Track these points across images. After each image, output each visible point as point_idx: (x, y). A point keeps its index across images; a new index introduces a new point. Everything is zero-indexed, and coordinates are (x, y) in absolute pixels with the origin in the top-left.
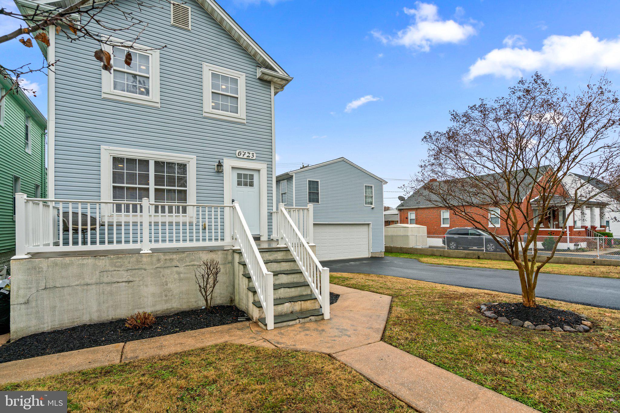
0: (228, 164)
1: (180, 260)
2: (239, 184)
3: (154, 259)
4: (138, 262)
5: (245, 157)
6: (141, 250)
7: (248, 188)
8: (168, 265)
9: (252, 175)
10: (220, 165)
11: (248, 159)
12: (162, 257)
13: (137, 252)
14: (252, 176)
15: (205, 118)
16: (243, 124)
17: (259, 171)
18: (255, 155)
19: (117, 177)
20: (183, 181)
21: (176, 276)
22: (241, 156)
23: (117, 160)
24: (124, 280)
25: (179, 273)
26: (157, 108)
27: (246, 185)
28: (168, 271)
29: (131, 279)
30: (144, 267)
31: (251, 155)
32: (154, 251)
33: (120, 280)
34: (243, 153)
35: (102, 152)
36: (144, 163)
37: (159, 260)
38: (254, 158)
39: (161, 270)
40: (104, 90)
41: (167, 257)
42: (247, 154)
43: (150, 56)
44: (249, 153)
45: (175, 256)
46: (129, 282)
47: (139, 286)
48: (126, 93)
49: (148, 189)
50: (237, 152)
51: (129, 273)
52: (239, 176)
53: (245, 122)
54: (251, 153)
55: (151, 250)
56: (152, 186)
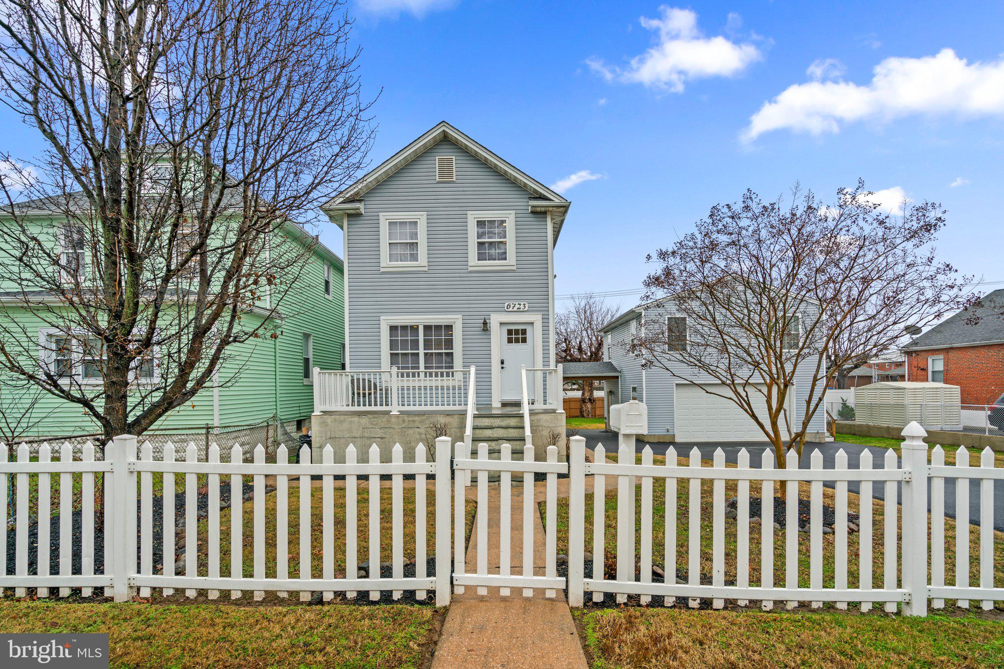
0: (495, 320)
1: (421, 422)
2: (510, 341)
3: (401, 420)
4: (389, 421)
5: (515, 309)
6: (391, 411)
7: (520, 345)
8: (411, 426)
9: (525, 330)
10: (485, 323)
11: (519, 311)
12: (406, 418)
13: (387, 413)
14: (524, 332)
15: (470, 272)
16: (513, 271)
17: (532, 323)
18: (527, 305)
19: (393, 344)
20: (449, 343)
21: (418, 436)
22: (511, 309)
23: (393, 329)
24: (379, 436)
25: (420, 434)
26: (425, 273)
27: (517, 341)
28: (411, 431)
29: (383, 436)
30: (393, 426)
31: (522, 307)
32: (402, 412)
33: (376, 436)
34: (512, 306)
35: (382, 322)
36: (414, 329)
37: (404, 421)
38: (526, 310)
39: (405, 429)
40: (382, 265)
41: (410, 419)
42: (517, 306)
43: (418, 220)
44: (520, 304)
45: (416, 418)
46: (382, 438)
47: (389, 442)
48: (399, 263)
49: (418, 354)
50: (506, 305)
51: (382, 431)
52: (510, 332)
53: (514, 268)
54: (522, 303)
55: (399, 411)
56: (421, 351)
